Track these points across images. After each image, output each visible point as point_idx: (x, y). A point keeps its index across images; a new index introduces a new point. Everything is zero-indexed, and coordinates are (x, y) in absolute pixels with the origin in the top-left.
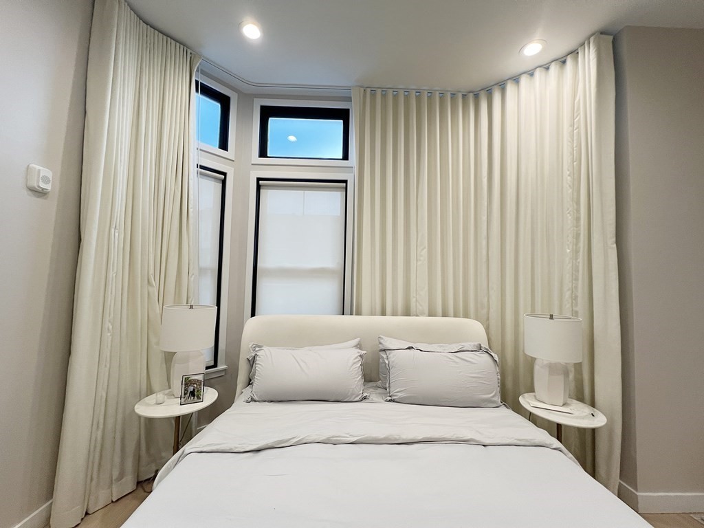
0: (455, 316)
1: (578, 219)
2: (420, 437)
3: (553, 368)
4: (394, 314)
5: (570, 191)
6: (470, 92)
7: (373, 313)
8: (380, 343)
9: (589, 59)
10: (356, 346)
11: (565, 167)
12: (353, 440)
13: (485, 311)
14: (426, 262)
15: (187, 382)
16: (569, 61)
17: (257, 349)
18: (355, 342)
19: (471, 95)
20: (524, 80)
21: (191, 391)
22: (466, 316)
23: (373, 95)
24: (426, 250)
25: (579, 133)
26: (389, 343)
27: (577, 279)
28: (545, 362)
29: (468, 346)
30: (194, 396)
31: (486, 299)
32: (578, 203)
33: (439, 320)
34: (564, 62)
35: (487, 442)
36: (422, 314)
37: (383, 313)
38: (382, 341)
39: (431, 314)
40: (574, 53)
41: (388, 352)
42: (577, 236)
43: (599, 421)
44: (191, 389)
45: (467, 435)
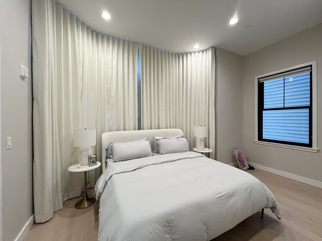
0: (173, 128)
1: (206, 99)
2: (176, 159)
3: (201, 140)
4: (155, 129)
5: (204, 91)
6: (177, 54)
7: (148, 129)
8: (154, 138)
9: (210, 54)
10: (146, 140)
11: (203, 83)
12: (160, 162)
13: (182, 126)
14: (165, 111)
15: (90, 158)
16: (205, 52)
17: (111, 144)
18: (145, 139)
19: (177, 55)
20: (193, 54)
21: (92, 161)
22: (176, 128)
23: (146, 48)
24: (165, 107)
25: (207, 74)
26: (157, 138)
27: (206, 115)
28: (199, 138)
29: (179, 136)
30: (94, 163)
31: (182, 123)
32: (206, 94)
33: (169, 130)
34: (203, 52)
35: (191, 157)
36: (164, 128)
37: (151, 129)
38: (154, 137)
39: (166, 128)
40: (206, 50)
41: (158, 140)
42: (206, 103)
43: (211, 151)
44: (92, 160)
45: (187, 157)
